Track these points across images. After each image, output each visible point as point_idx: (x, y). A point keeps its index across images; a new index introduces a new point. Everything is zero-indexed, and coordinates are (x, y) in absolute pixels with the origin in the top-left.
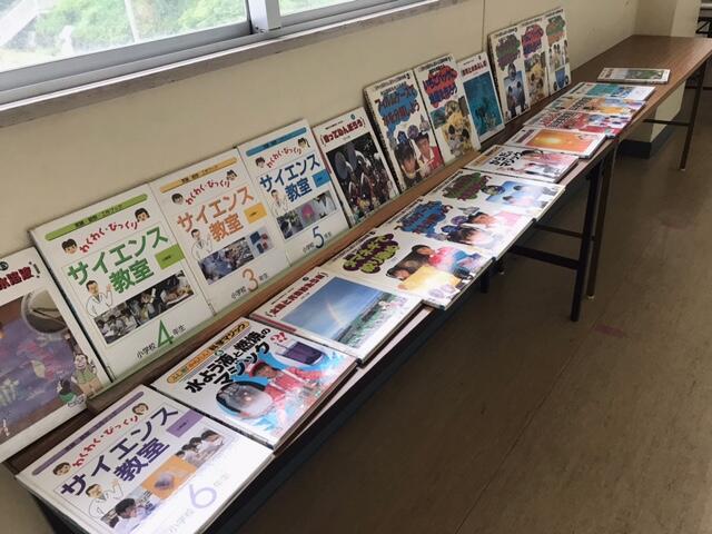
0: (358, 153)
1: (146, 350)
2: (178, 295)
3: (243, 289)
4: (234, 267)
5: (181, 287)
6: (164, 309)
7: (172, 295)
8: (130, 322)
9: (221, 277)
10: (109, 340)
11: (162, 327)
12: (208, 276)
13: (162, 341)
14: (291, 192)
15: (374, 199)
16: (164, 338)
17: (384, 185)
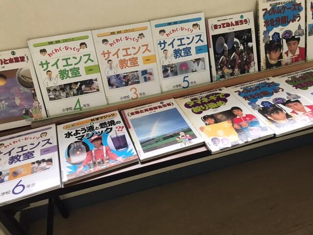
0: (236, 40)
1: (67, 109)
2: (91, 89)
3: (128, 97)
4: (127, 84)
5: (94, 86)
6: (82, 93)
7: (88, 88)
8: (63, 94)
9: (117, 87)
10: (51, 99)
11: (78, 101)
12: (110, 85)
13: (76, 108)
14: (177, 53)
15: (236, 70)
16: (78, 106)
17: (248, 63)
